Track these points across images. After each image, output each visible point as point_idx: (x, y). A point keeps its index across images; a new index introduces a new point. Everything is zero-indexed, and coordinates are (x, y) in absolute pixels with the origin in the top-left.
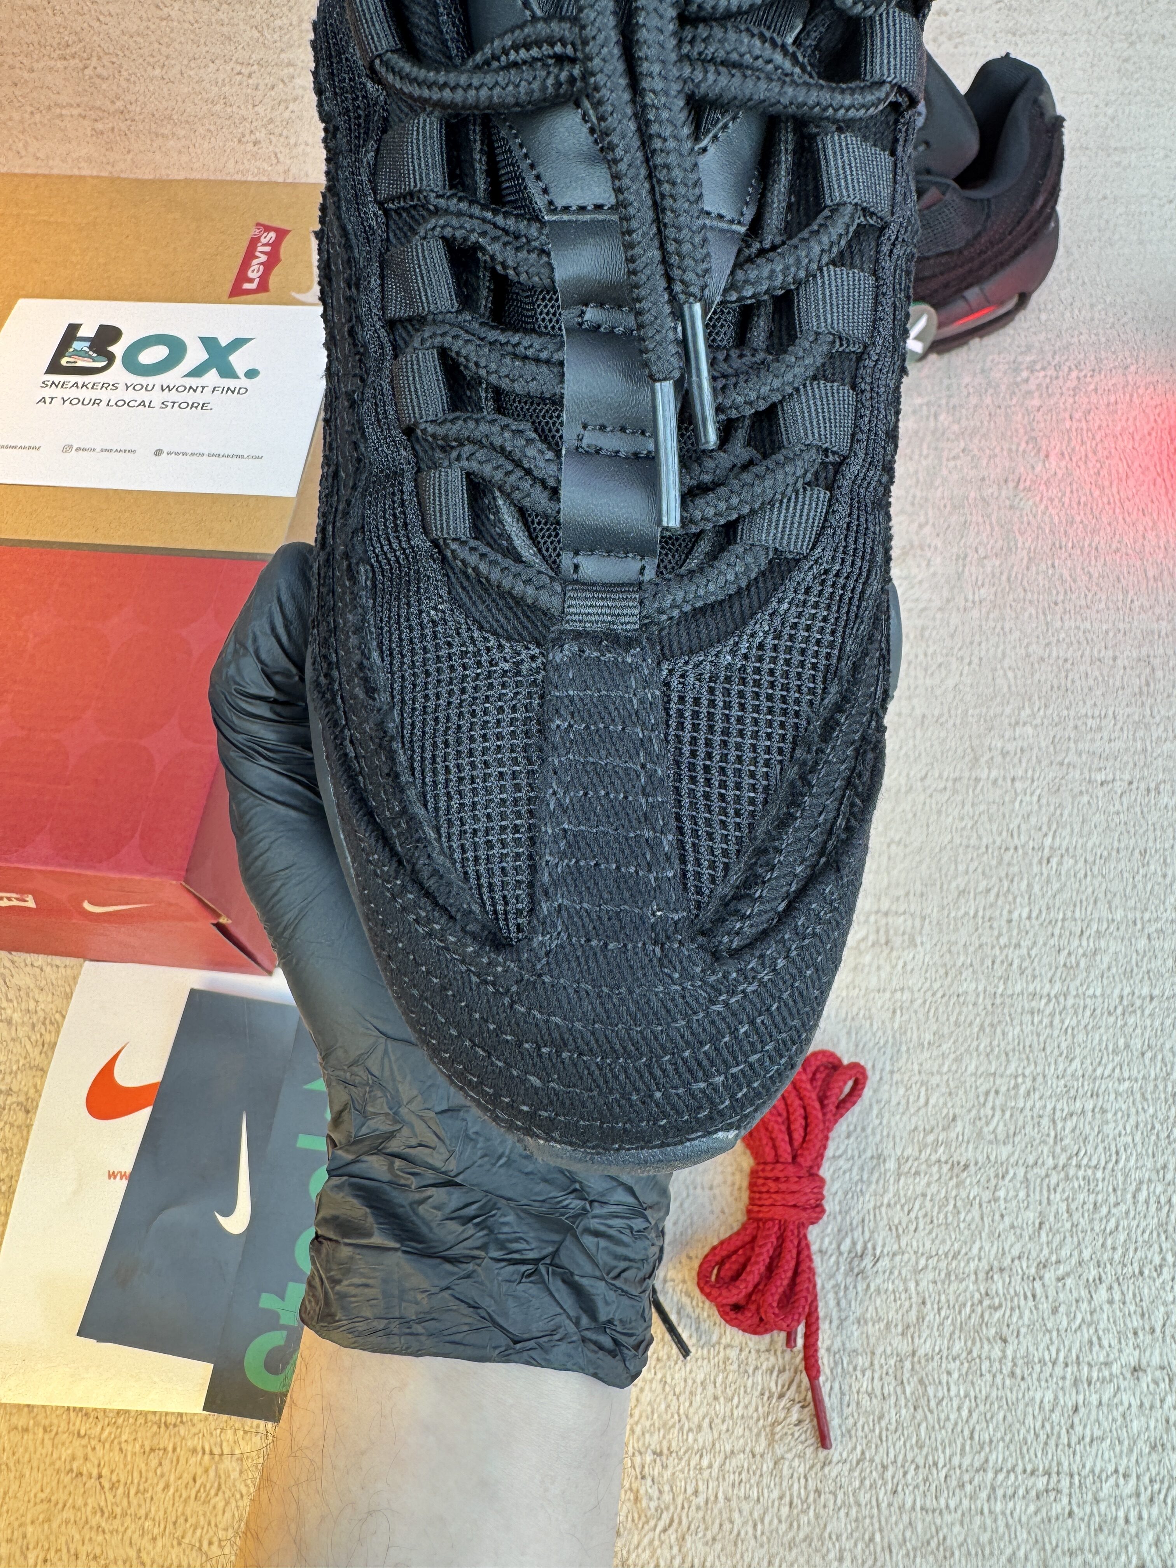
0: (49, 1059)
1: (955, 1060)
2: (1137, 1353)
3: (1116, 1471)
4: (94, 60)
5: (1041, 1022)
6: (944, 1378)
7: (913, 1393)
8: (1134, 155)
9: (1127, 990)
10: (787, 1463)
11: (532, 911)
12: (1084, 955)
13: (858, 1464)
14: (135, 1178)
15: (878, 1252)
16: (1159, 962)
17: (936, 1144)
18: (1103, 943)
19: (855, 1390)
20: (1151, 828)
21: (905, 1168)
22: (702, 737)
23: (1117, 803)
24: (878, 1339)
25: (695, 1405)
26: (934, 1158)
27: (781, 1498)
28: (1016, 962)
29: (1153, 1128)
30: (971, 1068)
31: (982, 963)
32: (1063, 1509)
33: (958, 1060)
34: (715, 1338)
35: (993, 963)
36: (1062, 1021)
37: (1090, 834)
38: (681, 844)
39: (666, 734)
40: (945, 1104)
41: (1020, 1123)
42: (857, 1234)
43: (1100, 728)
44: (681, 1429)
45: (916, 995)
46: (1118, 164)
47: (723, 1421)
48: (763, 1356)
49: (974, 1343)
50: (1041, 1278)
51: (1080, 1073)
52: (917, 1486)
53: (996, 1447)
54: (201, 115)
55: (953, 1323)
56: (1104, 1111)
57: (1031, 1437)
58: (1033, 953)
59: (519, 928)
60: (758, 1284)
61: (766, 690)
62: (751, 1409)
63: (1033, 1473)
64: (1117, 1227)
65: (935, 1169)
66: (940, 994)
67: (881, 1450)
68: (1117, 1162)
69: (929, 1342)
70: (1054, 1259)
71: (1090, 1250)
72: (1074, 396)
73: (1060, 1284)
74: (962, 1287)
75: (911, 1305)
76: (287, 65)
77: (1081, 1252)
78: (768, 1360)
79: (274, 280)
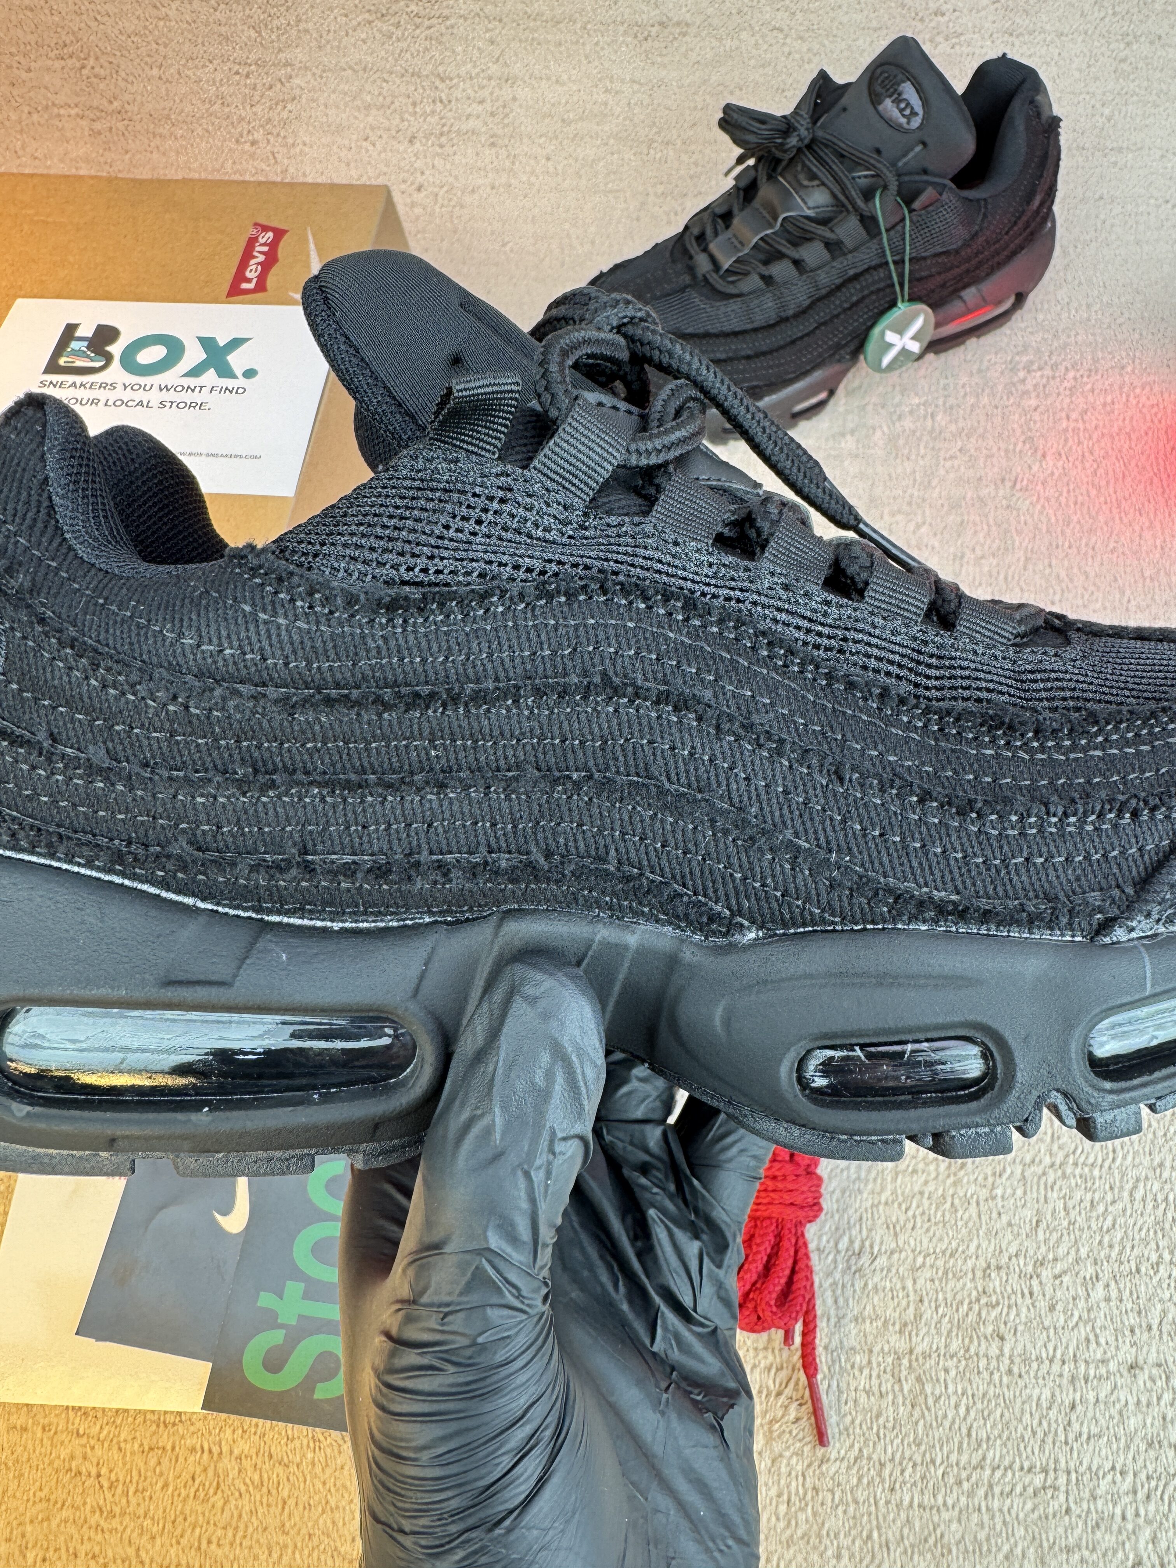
2: (1133, 1350)
3: (1113, 1468)
4: (92, 60)
6: (942, 1375)
7: (910, 1391)
8: (1130, 156)
10: (785, 1461)
13: (855, 1461)
15: (875, 1250)
19: (852, 1388)
24: (875, 1337)
32: (1060, 1506)
42: (854, 1232)
46: (1115, 164)
48: (761, 1354)
49: (971, 1341)
50: (1038, 1276)
52: (915, 1484)
53: (994, 1445)
54: (198, 114)
55: (950, 1321)
57: (1028, 1435)
60: (756, 1282)
63: (1030, 1470)
64: (1114, 1225)
67: (879, 1447)
68: (1114, 1160)
69: (926, 1340)
70: (1051, 1256)
71: (1087, 1248)
72: (1071, 396)
73: (1057, 1282)
74: (960, 1285)
75: (908, 1303)
76: (285, 65)
77: (1078, 1250)
78: (766, 1357)
79: (272, 280)
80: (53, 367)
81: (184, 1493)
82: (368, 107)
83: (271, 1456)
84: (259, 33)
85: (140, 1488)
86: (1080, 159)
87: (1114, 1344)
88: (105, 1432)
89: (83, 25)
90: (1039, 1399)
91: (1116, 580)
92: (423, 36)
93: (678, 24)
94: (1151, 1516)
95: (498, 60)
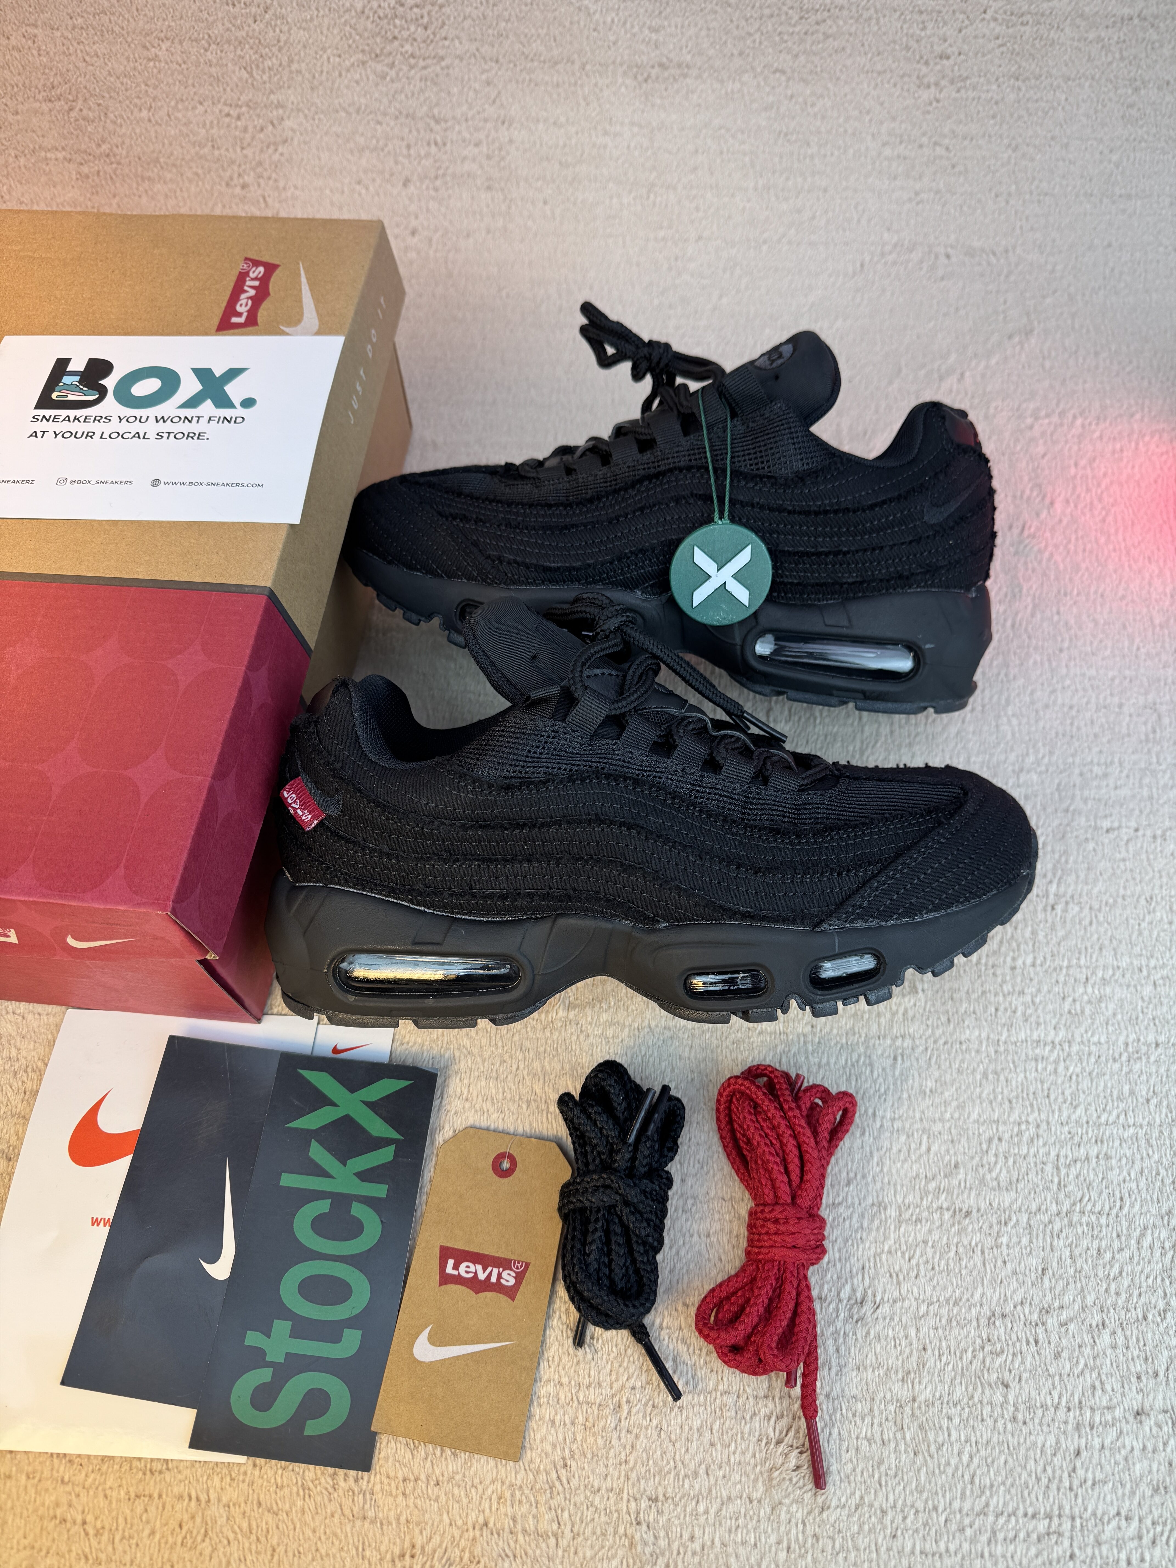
0: (31, 1106)
1: (958, 1107)
2: (1140, 1397)
3: (1118, 1514)
4: (80, 102)
5: (1045, 1069)
6: (945, 1423)
7: (913, 1439)
8: (1139, 203)
9: (1133, 1036)
10: (785, 1509)
12: (1089, 1002)
13: (857, 1509)
14: (117, 1225)
15: (878, 1299)
16: (1165, 1009)
17: (938, 1190)
18: (1108, 990)
19: (854, 1436)
20: (1157, 875)
21: (906, 1216)
23: (1123, 850)
24: (878, 1386)
25: (692, 1451)
26: (935, 1205)
27: (778, 1543)
28: (1020, 1009)
29: (1158, 1174)
30: (975, 1116)
31: (985, 1012)
32: (1065, 1552)
33: (961, 1107)
34: (711, 1385)
35: (997, 1010)
36: (1067, 1068)
37: (1096, 881)
40: (948, 1151)
41: (1024, 1170)
42: (857, 1281)
43: (1106, 775)
44: (677, 1475)
45: (917, 1042)
46: (1124, 211)
47: (720, 1467)
48: (761, 1403)
49: (975, 1389)
50: (1044, 1324)
51: (1085, 1119)
52: (917, 1531)
53: (997, 1492)
54: (188, 157)
55: (955, 1369)
56: (1108, 1157)
57: (1032, 1481)
58: (1037, 1000)
60: (757, 1326)
62: (749, 1455)
63: (1034, 1516)
64: (1121, 1273)
65: (936, 1216)
66: (941, 1042)
67: (880, 1494)
68: (1121, 1208)
69: (929, 1388)
70: (1056, 1304)
71: (1093, 1295)
72: (1080, 443)
73: (1063, 1330)
74: (964, 1332)
75: (911, 1353)
76: (277, 107)
77: (1084, 1298)
78: (766, 1406)
79: (262, 314)
80: (44, 402)
81: (170, 1540)
82: (362, 150)
83: (259, 1504)
84: (251, 74)
85: (127, 1534)
86: (1088, 206)
87: (1120, 1391)
88: (90, 1480)
89: (71, 66)
90: (1043, 1446)
91: (1124, 627)
92: (418, 77)
93: (679, 65)
94: (1156, 1560)
95: (494, 102)
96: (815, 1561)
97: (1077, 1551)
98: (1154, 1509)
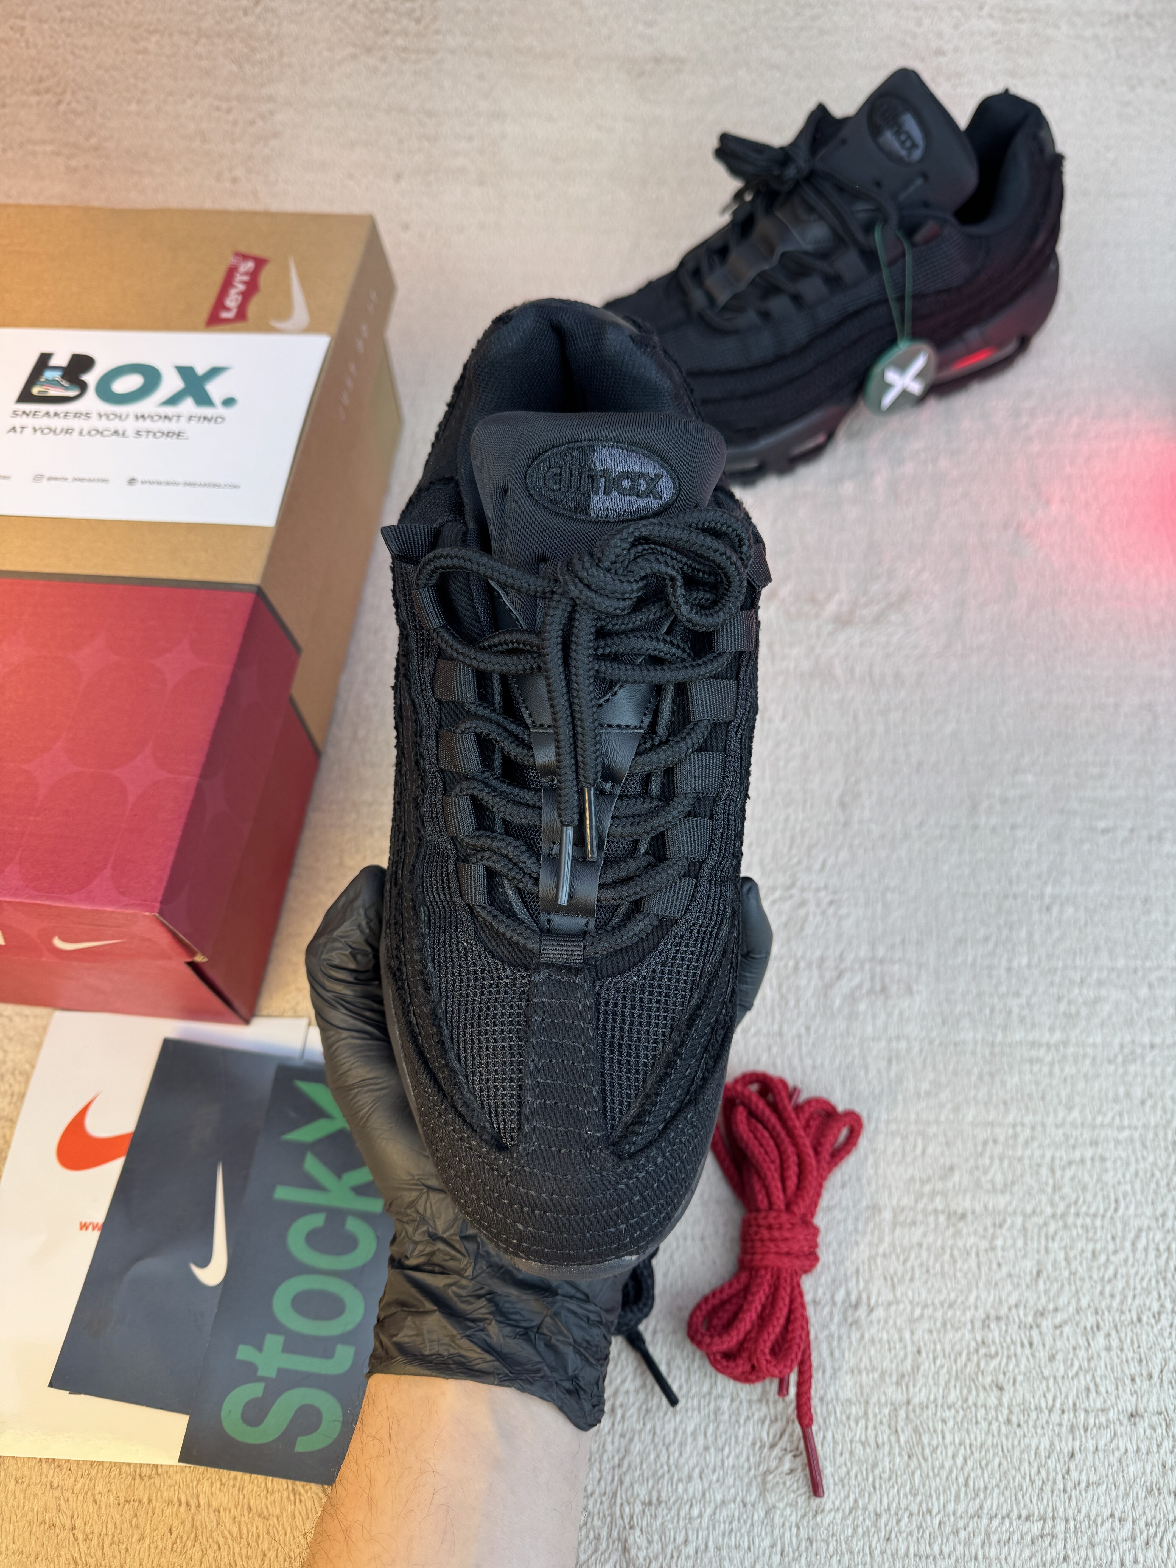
0: (18, 1109)
1: (953, 1109)
2: (1134, 1399)
3: (1112, 1515)
4: (68, 95)
5: (1040, 1071)
6: (939, 1426)
7: (907, 1442)
9: (1128, 1038)
10: (778, 1512)
11: (519, 1129)
12: (1085, 1003)
13: (850, 1512)
14: (108, 1229)
15: (873, 1302)
16: (1160, 1010)
17: (933, 1194)
18: (1103, 992)
19: (848, 1439)
20: (1152, 876)
21: (901, 1218)
22: (618, 1026)
23: (1118, 851)
24: (872, 1389)
25: (686, 1455)
26: (930, 1208)
27: (772, 1547)
28: (1016, 1010)
29: (1153, 1175)
30: (970, 1118)
31: (981, 1012)
32: (1058, 1554)
33: (956, 1109)
34: (706, 1388)
35: (992, 1011)
36: (1062, 1070)
37: (1091, 881)
38: (603, 1091)
39: (598, 1024)
40: (943, 1153)
41: (1019, 1171)
42: (852, 1284)
43: (1101, 776)
44: (671, 1479)
45: (913, 1044)
47: (714, 1471)
48: (755, 1407)
49: (969, 1391)
50: (1038, 1326)
51: (1080, 1122)
52: (911, 1534)
53: (991, 1494)
54: (177, 151)
55: (949, 1372)
56: (1103, 1159)
57: (1026, 1483)
58: (1033, 1001)
59: (512, 1139)
60: (750, 1332)
61: (655, 997)
62: (742, 1459)
63: (1027, 1518)
64: (1115, 1275)
65: (931, 1219)
66: (937, 1042)
67: (874, 1498)
68: (1116, 1210)
69: (923, 1391)
70: (1051, 1307)
71: (1088, 1298)
73: (1058, 1332)
74: (959, 1335)
75: (906, 1356)
76: (267, 101)
77: (1079, 1300)
78: (760, 1410)
79: (252, 309)
80: (26, 396)
81: (160, 1545)
82: (353, 145)
83: (250, 1509)
85: (116, 1539)
87: (1114, 1392)
88: (79, 1485)
89: (59, 59)
90: (1037, 1448)
91: (1120, 627)
92: (410, 71)
93: (674, 61)
95: (487, 96)
96: (809, 1564)
97: (1070, 1552)
98: (1147, 1510)
